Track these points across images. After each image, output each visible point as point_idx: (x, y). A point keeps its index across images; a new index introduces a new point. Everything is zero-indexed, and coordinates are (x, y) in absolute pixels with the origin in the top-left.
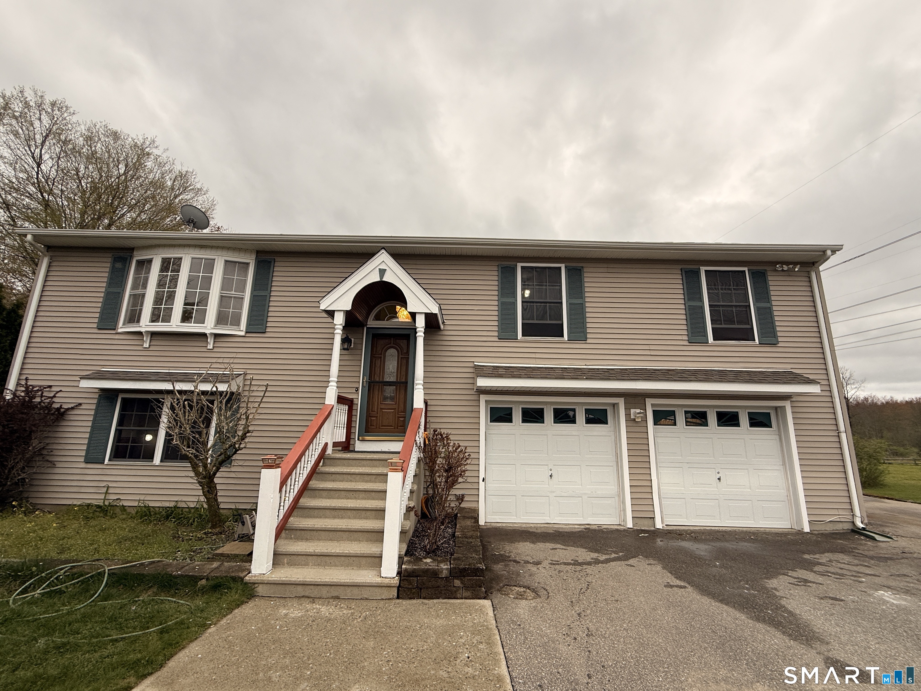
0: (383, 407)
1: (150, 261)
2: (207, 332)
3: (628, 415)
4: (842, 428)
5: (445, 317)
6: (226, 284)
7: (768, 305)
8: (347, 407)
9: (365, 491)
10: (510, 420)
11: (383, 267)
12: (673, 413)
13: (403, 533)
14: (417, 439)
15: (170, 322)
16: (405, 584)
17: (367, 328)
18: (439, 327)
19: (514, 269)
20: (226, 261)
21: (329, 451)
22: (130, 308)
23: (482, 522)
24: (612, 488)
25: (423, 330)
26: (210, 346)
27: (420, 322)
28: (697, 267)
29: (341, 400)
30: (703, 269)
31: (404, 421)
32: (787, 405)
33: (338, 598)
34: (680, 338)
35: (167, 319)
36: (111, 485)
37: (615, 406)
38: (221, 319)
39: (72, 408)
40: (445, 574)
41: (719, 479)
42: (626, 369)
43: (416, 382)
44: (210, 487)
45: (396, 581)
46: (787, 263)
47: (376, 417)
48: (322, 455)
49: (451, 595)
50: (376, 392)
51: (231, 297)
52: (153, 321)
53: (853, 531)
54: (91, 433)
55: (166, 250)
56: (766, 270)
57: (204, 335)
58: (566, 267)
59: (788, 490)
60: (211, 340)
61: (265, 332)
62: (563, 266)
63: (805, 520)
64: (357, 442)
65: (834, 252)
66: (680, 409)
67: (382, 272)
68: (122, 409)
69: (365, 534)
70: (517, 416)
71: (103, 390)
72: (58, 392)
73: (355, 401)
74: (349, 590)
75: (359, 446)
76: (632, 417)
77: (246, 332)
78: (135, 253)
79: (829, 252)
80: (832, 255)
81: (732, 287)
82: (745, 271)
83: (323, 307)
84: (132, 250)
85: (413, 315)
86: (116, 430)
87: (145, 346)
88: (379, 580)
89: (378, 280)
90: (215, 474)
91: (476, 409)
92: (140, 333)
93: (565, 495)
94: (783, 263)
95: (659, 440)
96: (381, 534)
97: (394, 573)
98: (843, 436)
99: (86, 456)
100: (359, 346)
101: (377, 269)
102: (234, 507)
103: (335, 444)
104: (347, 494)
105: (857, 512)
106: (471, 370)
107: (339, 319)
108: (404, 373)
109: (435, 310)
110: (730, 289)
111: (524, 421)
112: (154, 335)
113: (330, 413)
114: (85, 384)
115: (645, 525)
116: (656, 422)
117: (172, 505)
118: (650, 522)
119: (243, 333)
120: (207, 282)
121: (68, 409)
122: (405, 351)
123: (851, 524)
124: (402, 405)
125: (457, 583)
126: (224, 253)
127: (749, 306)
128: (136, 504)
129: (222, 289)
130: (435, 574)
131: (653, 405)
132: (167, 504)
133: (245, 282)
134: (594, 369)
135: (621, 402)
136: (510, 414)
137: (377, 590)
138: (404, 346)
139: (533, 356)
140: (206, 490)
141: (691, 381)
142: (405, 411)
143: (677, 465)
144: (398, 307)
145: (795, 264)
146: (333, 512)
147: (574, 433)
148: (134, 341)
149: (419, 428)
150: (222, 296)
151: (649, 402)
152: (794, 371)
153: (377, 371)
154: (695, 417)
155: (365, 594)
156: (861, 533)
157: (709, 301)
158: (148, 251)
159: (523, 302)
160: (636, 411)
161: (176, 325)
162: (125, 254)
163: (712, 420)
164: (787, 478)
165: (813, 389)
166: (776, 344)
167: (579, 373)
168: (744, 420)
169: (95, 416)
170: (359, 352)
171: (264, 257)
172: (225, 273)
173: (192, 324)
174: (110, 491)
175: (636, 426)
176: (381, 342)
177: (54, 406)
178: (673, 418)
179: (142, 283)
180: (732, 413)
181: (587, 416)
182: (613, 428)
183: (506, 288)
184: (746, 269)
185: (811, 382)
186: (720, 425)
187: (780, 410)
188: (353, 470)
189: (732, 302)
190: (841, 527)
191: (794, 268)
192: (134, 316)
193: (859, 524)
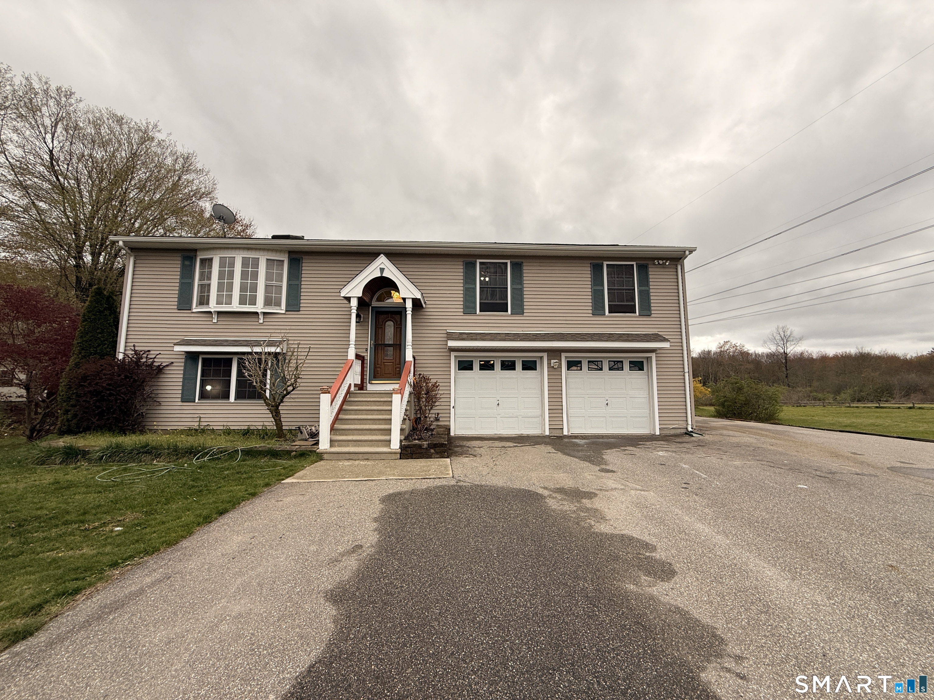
0: (385, 361)
1: (211, 260)
2: (259, 311)
3: (549, 364)
4: (686, 370)
5: (426, 299)
6: (268, 277)
7: (647, 288)
8: (360, 362)
9: (378, 410)
10: (471, 369)
11: (382, 266)
12: (580, 362)
13: (402, 430)
14: (409, 379)
15: (231, 304)
16: (404, 452)
17: (372, 307)
18: (421, 305)
19: (475, 264)
20: (267, 259)
21: (352, 389)
22: (199, 294)
23: (452, 434)
24: (538, 412)
25: (411, 309)
26: (261, 321)
27: (409, 305)
28: (601, 262)
29: (358, 357)
30: (605, 263)
31: (400, 371)
32: (653, 355)
33: (368, 459)
34: (587, 312)
35: (229, 302)
36: (202, 416)
37: (541, 358)
38: (268, 302)
39: (167, 366)
40: (425, 446)
41: (607, 404)
42: (548, 334)
43: (407, 344)
44: (276, 413)
45: (399, 450)
46: (662, 259)
47: (380, 368)
48: (348, 392)
49: (429, 457)
50: (380, 352)
51: (273, 286)
52: (218, 304)
53: (686, 434)
54: (183, 382)
55: (222, 251)
56: (648, 264)
57: (257, 313)
58: (511, 262)
59: (650, 410)
60: (261, 317)
61: (299, 311)
62: (509, 262)
63: (657, 427)
64: (368, 384)
65: (691, 252)
66: (585, 359)
67: (382, 270)
68: (203, 366)
69: (380, 431)
70: (476, 366)
71: (187, 353)
72: (158, 354)
73: (366, 358)
74: (373, 455)
75: (370, 388)
76: (552, 365)
77: (286, 311)
78: (198, 253)
79: (687, 253)
80: (690, 254)
81: (624, 276)
82: (633, 265)
83: (343, 295)
84: (195, 250)
85: (404, 299)
86: (201, 379)
87: (214, 321)
88: (390, 450)
89: (380, 275)
90: (279, 404)
91: (448, 362)
92: (210, 312)
93: (508, 416)
94: (659, 259)
95: (568, 380)
96: (389, 431)
97: (398, 447)
98: (687, 375)
99: (182, 398)
100: (367, 320)
101: (379, 268)
102: (288, 428)
103: (356, 385)
104: (367, 412)
105: (690, 422)
106: (445, 336)
107: (354, 303)
108: (398, 338)
109: (419, 296)
110: (623, 278)
111: (481, 369)
112: (219, 313)
113: (352, 365)
114: (177, 348)
115: (557, 433)
116: (569, 368)
117: (246, 428)
118: (560, 431)
119: (283, 312)
120: (255, 275)
121: (164, 366)
122: (399, 323)
123: (685, 429)
124: (398, 360)
125: (432, 451)
126: (265, 253)
127: (634, 289)
128: (222, 428)
129: (266, 280)
130: (420, 446)
131: (566, 357)
132: (243, 428)
133: (282, 274)
134: (527, 334)
135: (545, 355)
136: (472, 365)
137: (388, 455)
138: (399, 320)
139: (487, 325)
140: (274, 415)
142: (400, 364)
143: (580, 396)
144: (393, 292)
145: (667, 259)
146: (359, 421)
147: (515, 376)
148: (204, 318)
149: (410, 373)
150: (266, 285)
151: (563, 355)
152: (659, 333)
153: (380, 337)
154: (595, 365)
155: (383, 456)
156: (689, 434)
157: (608, 286)
158: (208, 252)
159: (480, 288)
160: (555, 361)
161: (235, 306)
162: (191, 254)
163: (606, 367)
164: (650, 403)
165: (666, 345)
166: (649, 315)
167: (516, 337)
168: (626, 366)
169: (185, 370)
170: (366, 324)
171: (294, 256)
172: (267, 269)
173: (247, 306)
174: (202, 420)
175: (554, 371)
176: (382, 317)
177: (155, 364)
178: (579, 365)
179: (206, 276)
180: (618, 362)
181: (523, 365)
182: (539, 373)
183: (469, 278)
184: (634, 263)
185: (665, 340)
186: (610, 369)
187: (649, 359)
188: (369, 399)
189: (623, 286)
190: (679, 431)
191: (666, 262)
192: (204, 300)
193: (690, 429)
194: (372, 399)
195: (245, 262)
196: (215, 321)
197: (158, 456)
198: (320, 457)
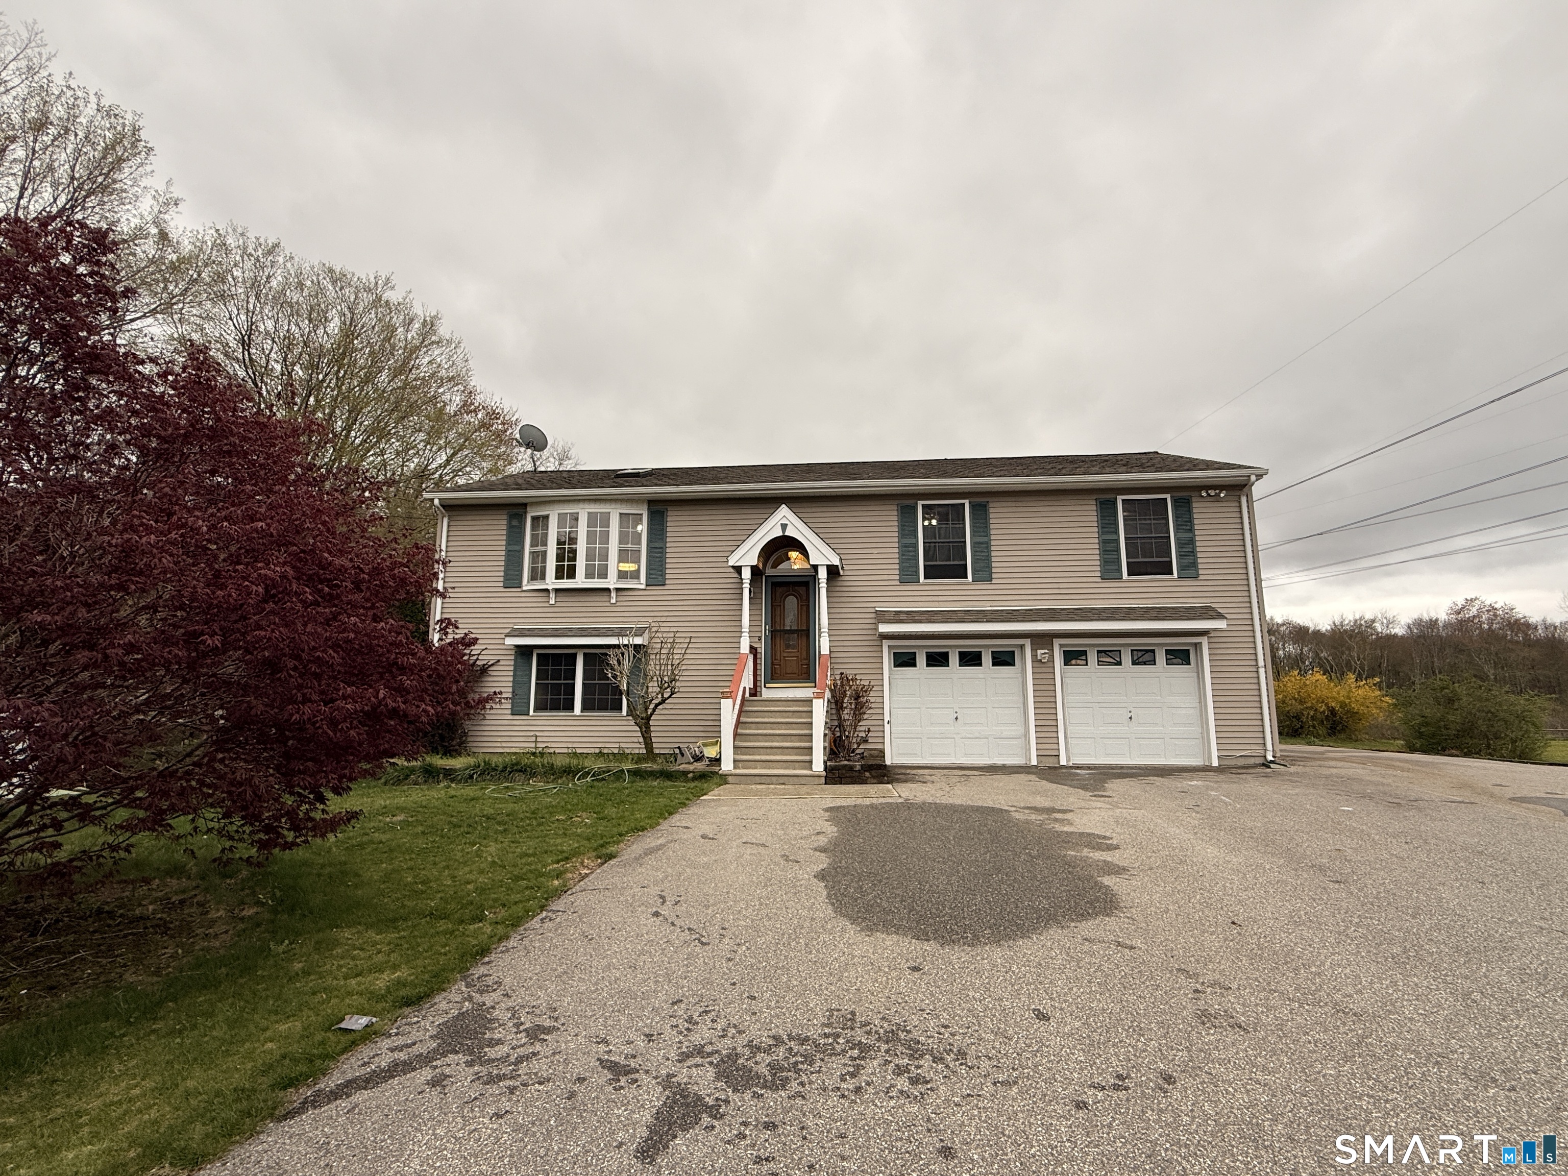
0: (785, 655)
1: (546, 518)
2: (611, 587)
3: (1034, 656)
4: (1261, 663)
5: (845, 566)
6: (623, 538)
7: (1189, 534)
8: (754, 656)
10: (914, 665)
11: (784, 521)
12: (1084, 653)
13: (825, 748)
14: (826, 680)
15: (574, 578)
16: (830, 775)
17: (767, 576)
18: (838, 573)
19: (915, 508)
20: (621, 514)
21: (747, 694)
22: (531, 566)
23: (888, 762)
24: (1020, 730)
25: (826, 581)
26: (613, 601)
27: (823, 574)
28: (1113, 496)
29: (750, 649)
30: (1120, 498)
31: (810, 668)
32: (1204, 641)
33: (783, 783)
34: (1093, 574)
35: (572, 574)
36: (538, 734)
37: (1022, 647)
38: (622, 574)
39: (493, 665)
40: (858, 768)
41: (1130, 718)
42: (1031, 610)
43: (822, 630)
44: (646, 728)
45: (824, 773)
46: (1213, 488)
47: (780, 665)
48: (743, 699)
49: (864, 782)
50: (779, 641)
51: (628, 550)
52: (557, 578)
53: (1263, 765)
54: (513, 687)
55: (561, 506)
56: (1190, 495)
57: (608, 590)
58: (969, 502)
59: (1202, 727)
60: (613, 594)
61: (665, 585)
62: (967, 502)
63: (1215, 754)
64: (764, 689)
65: (1259, 477)
66: (1091, 648)
67: (784, 527)
68: (538, 665)
70: (921, 660)
71: (517, 646)
72: (484, 650)
73: (760, 650)
74: (791, 779)
75: (766, 694)
76: (1039, 658)
77: (647, 585)
78: (528, 509)
79: (1253, 478)
80: (1257, 480)
81: (1152, 517)
82: (1166, 499)
83: (731, 563)
84: (525, 505)
85: (815, 567)
86: (536, 683)
88: (811, 773)
89: (781, 534)
90: (651, 716)
91: (879, 654)
92: (547, 590)
93: (971, 736)
94: (1208, 488)
95: (1065, 680)
96: (810, 750)
97: (822, 768)
98: (1262, 671)
99: (512, 709)
100: (759, 596)
101: (780, 523)
103: (750, 690)
104: (772, 725)
105: (1269, 746)
106: (873, 615)
107: (746, 574)
108: (804, 621)
109: (836, 561)
110: (1150, 519)
111: (928, 665)
112: (557, 591)
113: (745, 660)
114: (506, 641)
115: (1051, 762)
116: (1067, 663)
117: (597, 751)
118: (1055, 759)
119: (643, 587)
120: (605, 538)
121: (490, 666)
122: (806, 599)
123: (1263, 759)
124: (804, 653)
125: (867, 774)
126: (618, 506)
127: (1169, 537)
128: (566, 751)
129: (620, 543)
130: (851, 768)
131: (1061, 646)
132: (593, 751)
133: (640, 533)
134: (998, 611)
135: (1027, 643)
136: (915, 659)
137: (810, 778)
138: (805, 595)
139: (937, 599)
140: (644, 729)
141: (1092, 620)
142: (808, 658)
143: (1085, 705)
145: (1221, 487)
147: (981, 676)
148: (541, 598)
150: (620, 550)
151: (1057, 642)
152: (1213, 606)
153: (778, 619)
154: (1109, 657)
155: (803, 780)
156: (1266, 764)
157: (1125, 534)
158: (543, 508)
159: (924, 543)
160: (1043, 651)
161: (580, 581)
162: (521, 511)
163: (1127, 658)
164: (1201, 716)
165: (1221, 624)
166: (1196, 577)
167: (980, 616)
168: (1161, 657)
169: (515, 671)
170: (758, 601)
171: (655, 508)
172: (620, 527)
173: (596, 580)
174: (539, 739)
175: (1043, 667)
176: (779, 590)
177: (478, 663)
178: (1084, 658)
179: (540, 540)
180: (1147, 651)
181: (993, 658)
182: (1020, 669)
183: (907, 528)
184: (1168, 496)
185: (1221, 616)
186: (1134, 663)
187: (1197, 646)
188: (772, 709)
189: (1151, 533)
190: (1252, 761)
191: (1220, 493)
192: (538, 574)
193: (1270, 758)
194: (776, 709)
195: (592, 517)
196: (552, 602)
197: (533, 775)
198: (724, 779)
